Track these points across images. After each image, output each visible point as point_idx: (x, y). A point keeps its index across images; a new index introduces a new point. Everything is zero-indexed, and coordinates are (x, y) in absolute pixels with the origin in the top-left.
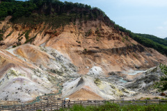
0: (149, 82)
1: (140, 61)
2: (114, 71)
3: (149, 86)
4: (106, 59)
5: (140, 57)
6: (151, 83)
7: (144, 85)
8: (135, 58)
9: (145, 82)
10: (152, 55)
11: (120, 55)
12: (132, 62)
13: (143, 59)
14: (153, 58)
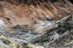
0: (63, 32)
1: (52, 12)
2: (21, 24)
3: (64, 38)
4: (10, 9)
5: (52, 8)
6: (66, 33)
7: (57, 36)
8: (46, 9)
9: (58, 32)
10: (65, 6)
11: (29, 5)
12: (43, 14)
13: (56, 11)
14: (66, 10)
